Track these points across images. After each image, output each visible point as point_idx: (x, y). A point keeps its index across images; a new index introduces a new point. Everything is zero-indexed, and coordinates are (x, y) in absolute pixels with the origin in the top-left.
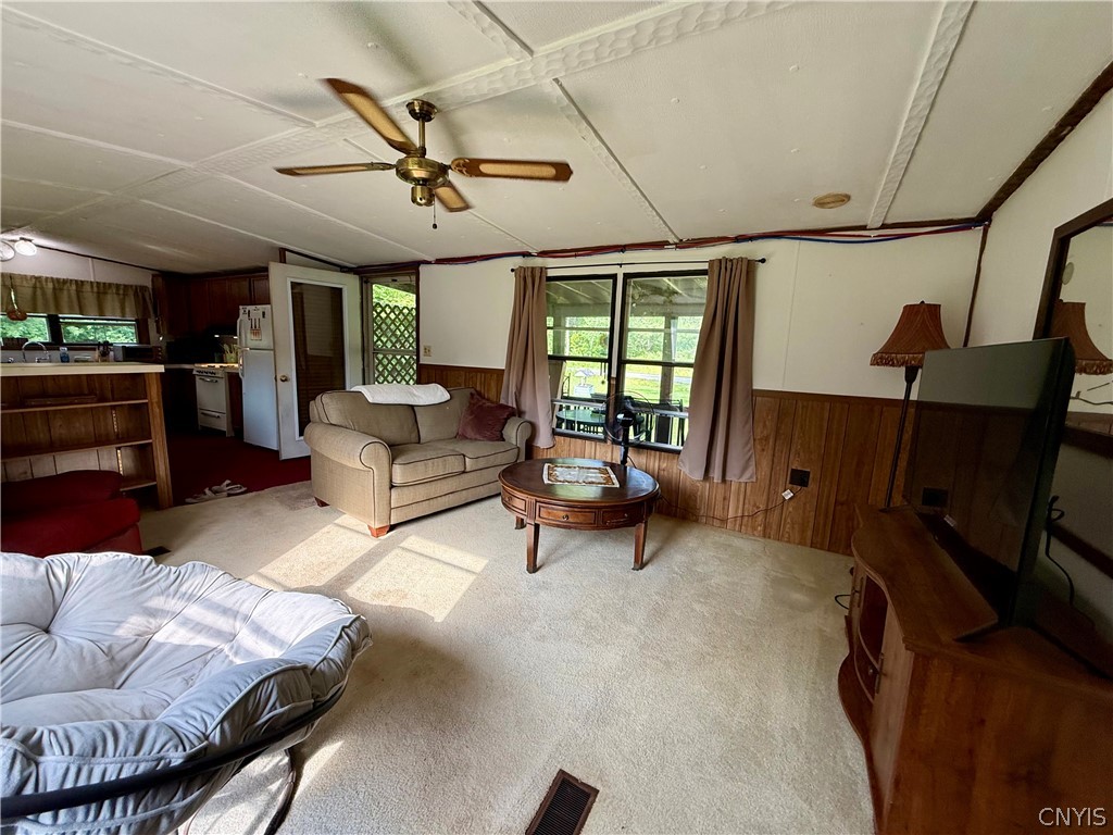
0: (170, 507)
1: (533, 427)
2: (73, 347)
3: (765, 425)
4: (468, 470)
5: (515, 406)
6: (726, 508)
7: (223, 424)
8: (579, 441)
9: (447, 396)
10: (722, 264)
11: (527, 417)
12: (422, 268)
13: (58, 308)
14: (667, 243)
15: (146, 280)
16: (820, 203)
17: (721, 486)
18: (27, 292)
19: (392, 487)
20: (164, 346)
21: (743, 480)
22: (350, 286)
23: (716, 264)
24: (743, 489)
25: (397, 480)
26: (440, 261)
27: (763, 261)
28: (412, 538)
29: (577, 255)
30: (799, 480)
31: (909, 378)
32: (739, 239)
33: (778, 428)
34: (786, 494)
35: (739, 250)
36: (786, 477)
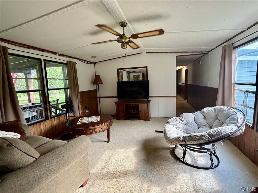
14: (56, 53)
16: (92, 57)
29: (23, 47)
30: (86, 108)
31: (98, 86)
32: (71, 57)
33: (82, 99)
34: (87, 111)
35: (71, 60)
36: (85, 109)
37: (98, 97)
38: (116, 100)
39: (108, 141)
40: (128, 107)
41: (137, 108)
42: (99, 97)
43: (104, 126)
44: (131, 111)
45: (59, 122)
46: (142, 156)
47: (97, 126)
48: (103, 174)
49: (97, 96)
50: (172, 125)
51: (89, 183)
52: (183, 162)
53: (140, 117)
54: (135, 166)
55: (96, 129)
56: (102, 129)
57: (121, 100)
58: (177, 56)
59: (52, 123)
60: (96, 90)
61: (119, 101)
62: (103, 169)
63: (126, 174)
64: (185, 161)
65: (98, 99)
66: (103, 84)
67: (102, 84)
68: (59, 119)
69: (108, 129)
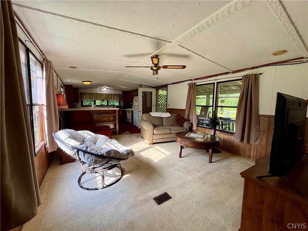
0: (118, 135)
1: (192, 124)
2: (110, 106)
3: (264, 126)
4: (172, 133)
5: (187, 119)
6: (250, 152)
7: (130, 121)
8: (204, 129)
9: (170, 115)
10: (246, 77)
11: (191, 122)
12: (168, 86)
13: (108, 99)
14: (229, 72)
15: (121, 93)
16: (275, 54)
17: (248, 145)
18: (104, 96)
19: (154, 134)
20: (123, 105)
21: (256, 143)
22: (154, 91)
23: (244, 77)
24: (256, 147)
25: (155, 133)
26: (172, 84)
27: (261, 74)
28: (157, 146)
29: (204, 79)
32: (253, 68)
35: (254, 71)
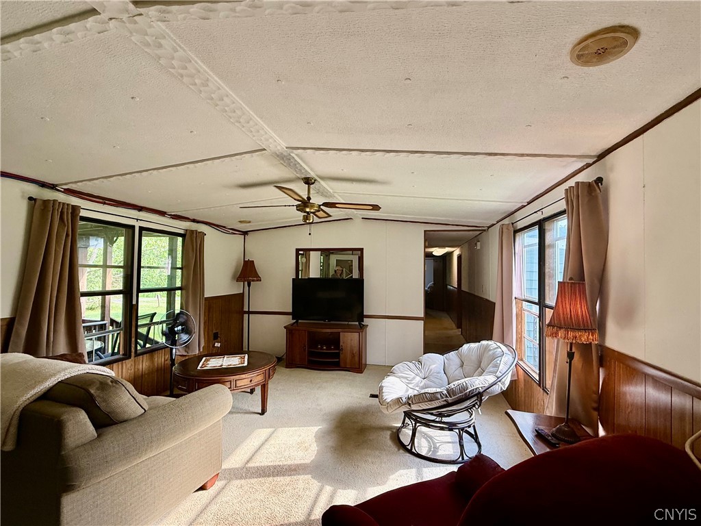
14: (166, 214)
29: (105, 203)
30: (216, 337)
31: (249, 285)
32: (194, 221)
33: (209, 315)
34: (216, 345)
35: (194, 226)
36: (212, 338)
37: (246, 312)
38: (289, 320)
39: (263, 412)
40: (314, 340)
41: (335, 341)
42: (249, 313)
43: (256, 377)
44: (322, 348)
45: (151, 365)
46: (331, 441)
47: (242, 376)
48: (248, 470)
49: (243, 308)
50: (399, 377)
51: (219, 484)
52: (410, 452)
53: (342, 364)
54: (313, 457)
55: (238, 382)
56: (251, 381)
57: (300, 321)
58: (425, 231)
59: (136, 367)
60: (242, 294)
61: (294, 323)
62: (248, 461)
63: (295, 470)
64: (413, 450)
65: (246, 316)
66: (260, 281)
67: (257, 281)
68: (152, 359)
69: (264, 385)
